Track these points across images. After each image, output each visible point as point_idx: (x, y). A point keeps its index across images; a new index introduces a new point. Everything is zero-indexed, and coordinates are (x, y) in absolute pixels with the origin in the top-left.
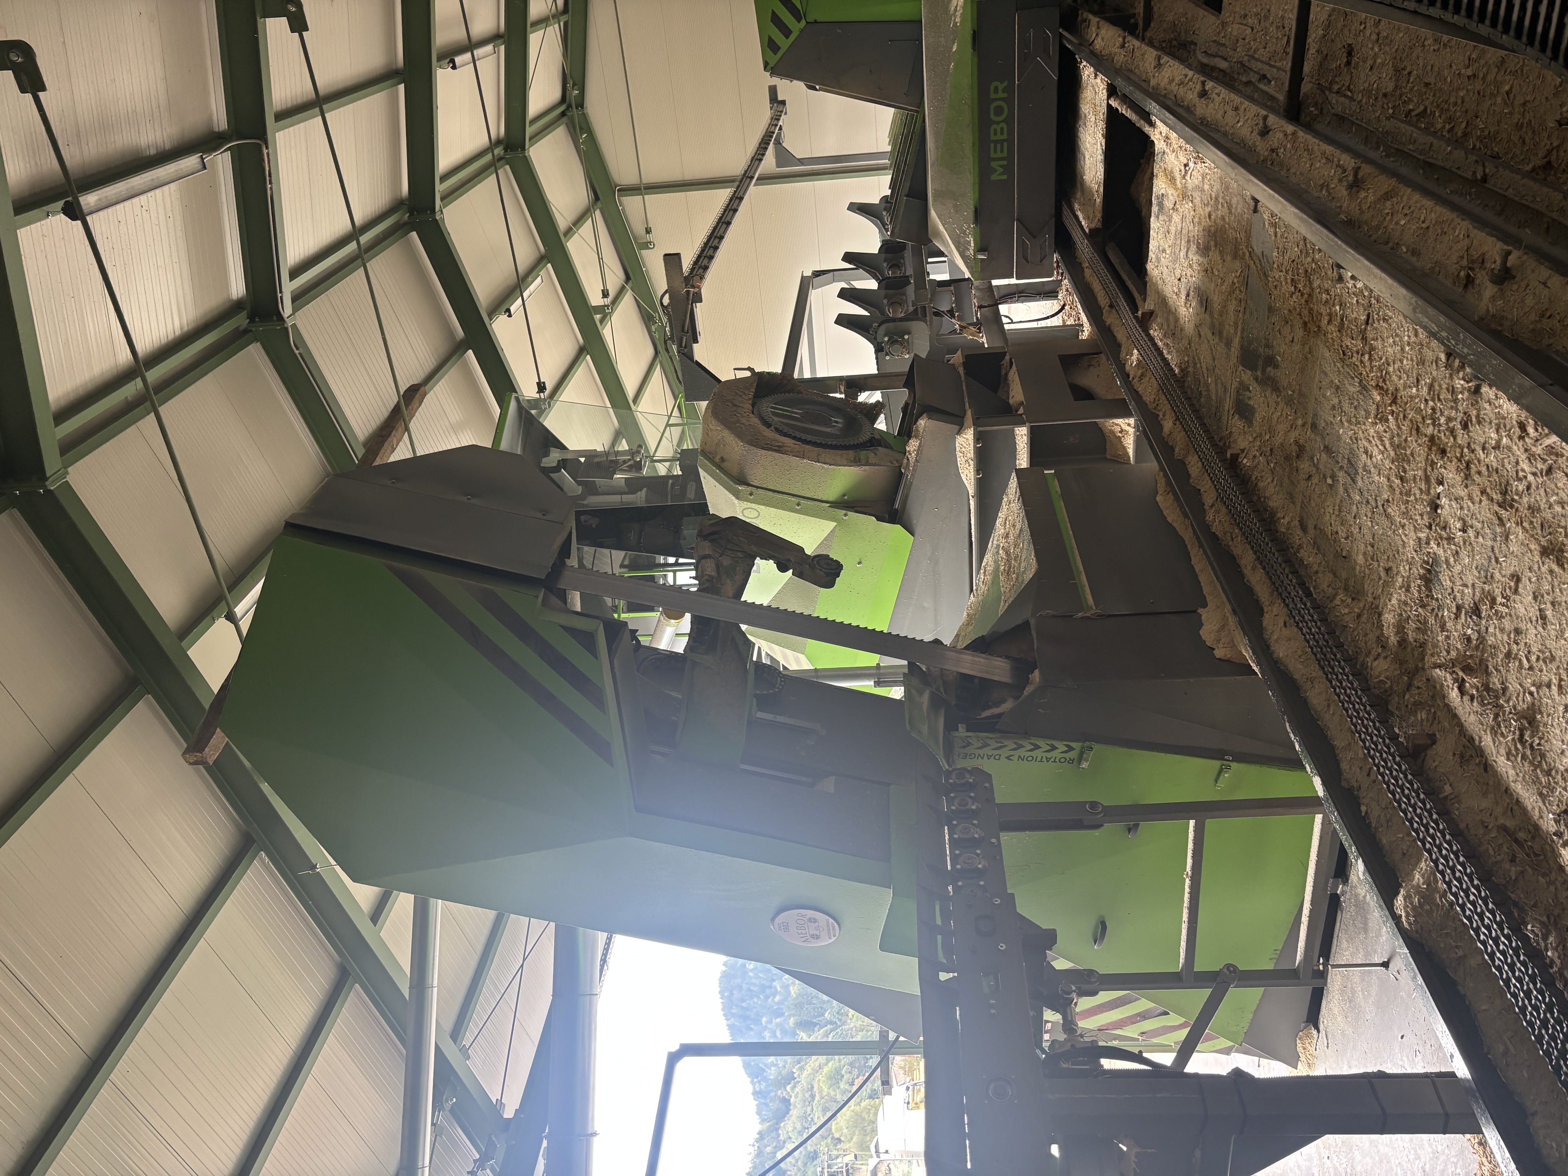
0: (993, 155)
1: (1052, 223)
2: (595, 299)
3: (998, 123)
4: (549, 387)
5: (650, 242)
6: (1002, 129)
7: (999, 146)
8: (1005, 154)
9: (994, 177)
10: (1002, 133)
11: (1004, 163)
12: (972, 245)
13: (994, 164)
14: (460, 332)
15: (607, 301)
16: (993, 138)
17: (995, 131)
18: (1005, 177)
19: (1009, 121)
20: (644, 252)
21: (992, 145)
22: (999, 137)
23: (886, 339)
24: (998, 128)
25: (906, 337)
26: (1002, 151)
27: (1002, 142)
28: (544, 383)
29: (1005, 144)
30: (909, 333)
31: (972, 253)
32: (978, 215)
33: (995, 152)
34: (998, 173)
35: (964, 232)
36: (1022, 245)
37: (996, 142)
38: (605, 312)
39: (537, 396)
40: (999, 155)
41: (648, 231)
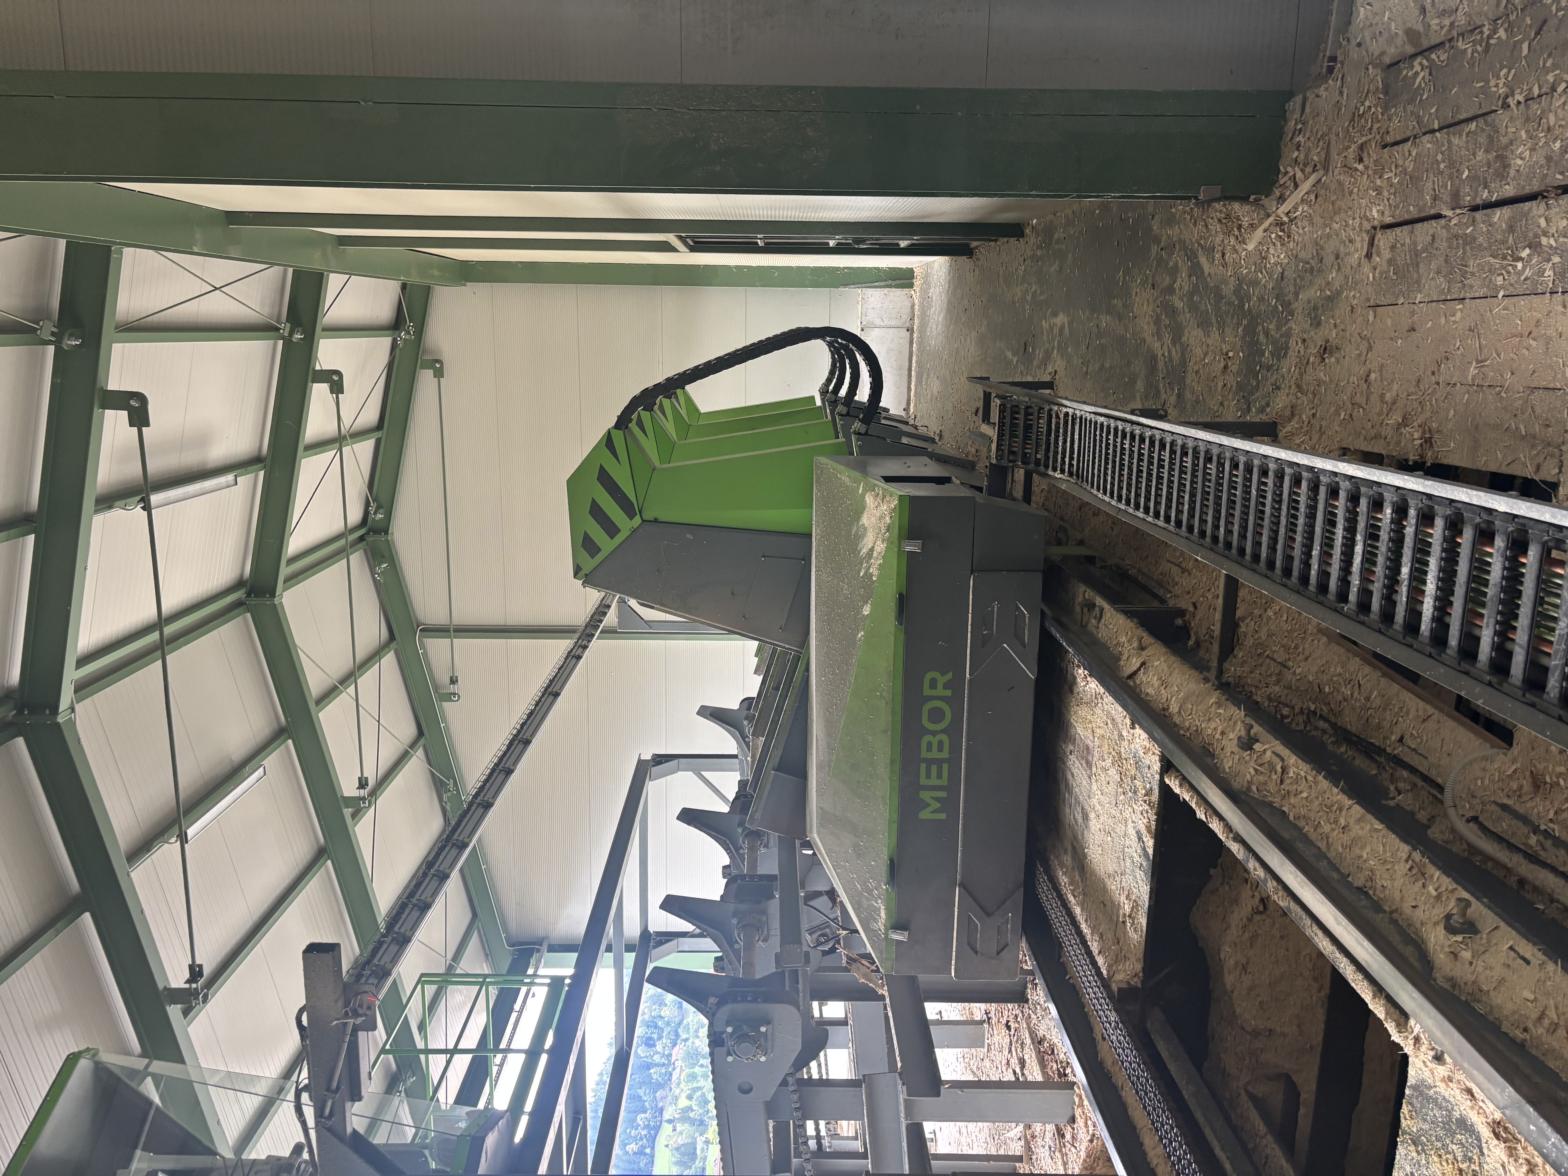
0: (923, 781)
1: (1020, 895)
2: (349, 788)
3: (934, 733)
4: (207, 971)
5: (454, 694)
6: (941, 743)
7: (934, 768)
8: (944, 782)
9: (925, 815)
10: (940, 749)
11: (943, 794)
12: (883, 915)
13: (925, 795)
14: (74, 885)
15: (363, 793)
16: (924, 754)
17: (930, 745)
18: (943, 816)
19: (953, 731)
20: (446, 705)
21: (923, 766)
22: (935, 754)
23: (729, 1030)
24: (935, 741)
25: (763, 1029)
26: (939, 776)
27: (939, 762)
28: (200, 966)
29: (945, 766)
30: (768, 1022)
31: (882, 928)
32: (894, 869)
33: (928, 776)
34: (930, 809)
35: (870, 892)
36: (967, 926)
37: (929, 762)
38: (358, 806)
39: (187, 986)
40: (934, 781)
41: (453, 681)
